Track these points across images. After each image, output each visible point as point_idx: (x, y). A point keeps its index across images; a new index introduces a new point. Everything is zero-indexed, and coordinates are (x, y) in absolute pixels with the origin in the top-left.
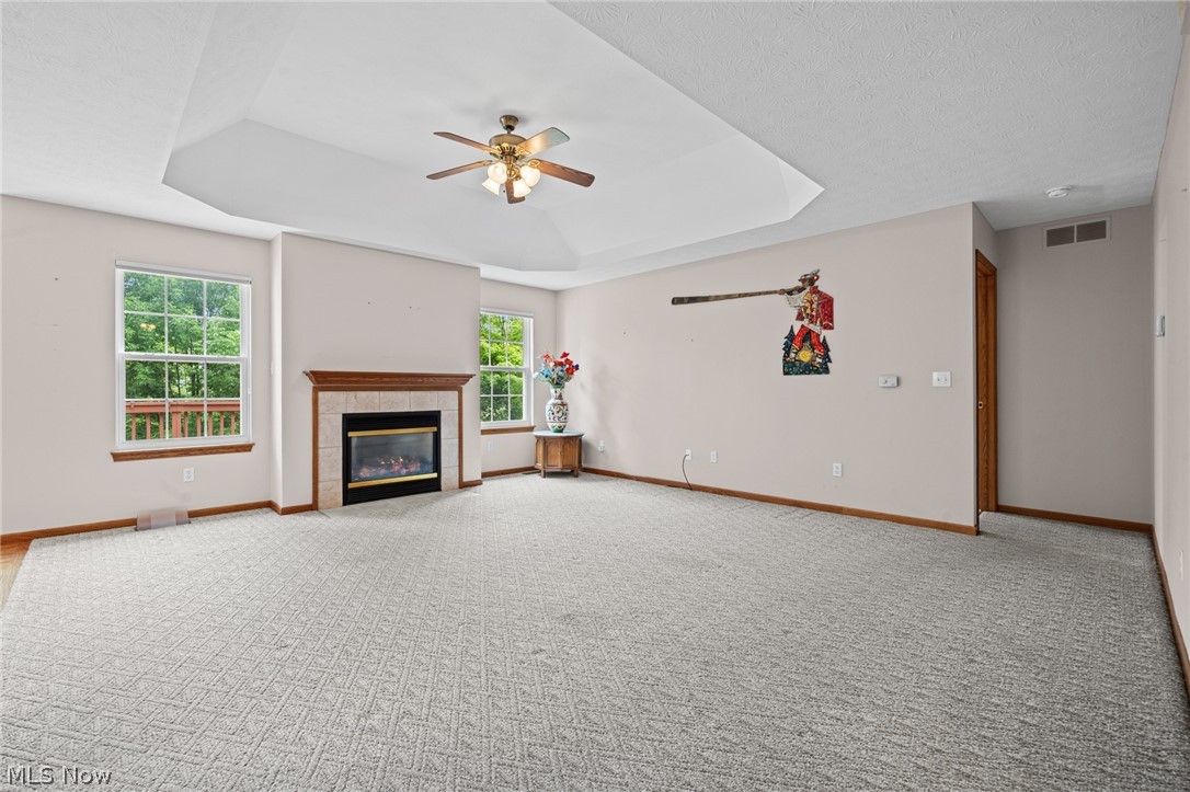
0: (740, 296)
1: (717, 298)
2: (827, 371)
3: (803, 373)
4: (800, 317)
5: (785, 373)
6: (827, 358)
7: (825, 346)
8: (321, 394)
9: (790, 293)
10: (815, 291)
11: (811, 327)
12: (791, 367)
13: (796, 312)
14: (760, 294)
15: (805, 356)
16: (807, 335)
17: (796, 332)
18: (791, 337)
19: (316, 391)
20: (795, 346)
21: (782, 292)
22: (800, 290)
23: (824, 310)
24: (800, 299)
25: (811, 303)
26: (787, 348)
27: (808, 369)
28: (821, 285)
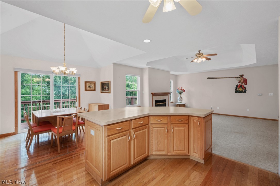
0: (225, 78)
1: (219, 78)
2: (245, 92)
3: (240, 92)
4: (239, 82)
5: (236, 93)
6: (245, 90)
7: (245, 87)
8: (153, 97)
9: (237, 78)
10: (243, 78)
11: (242, 84)
12: (237, 91)
13: (238, 82)
14: (230, 78)
15: (241, 89)
16: (241, 86)
17: (238, 85)
18: (237, 86)
19: (152, 96)
20: (238, 88)
21: (235, 78)
22: (239, 77)
23: (245, 81)
24: (239, 79)
25: (242, 80)
26: (236, 88)
27: (241, 92)
28: (244, 77)
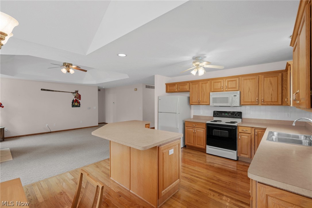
0: (62, 92)
1: (56, 91)
2: (80, 107)
3: (76, 107)
4: (75, 97)
5: (72, 107)
6: (80, 105)
7: (79, 102)
9: (73, 93)
10: (78, 93)
11: (77, 99)
12: (73, 106)
13: (74, 97)
14: (67, 92)
15: (76, 104)
16: (76, 101)
17: (74, 100)
18: (73, 101)
20: (74, 102)
21: (72, 93)
22: (75, 93)
23: (79, 97)
24: (75, 94)
25: (77, 95)
26: (73, 103)
27: (77, 106)
28: (79, 92)
